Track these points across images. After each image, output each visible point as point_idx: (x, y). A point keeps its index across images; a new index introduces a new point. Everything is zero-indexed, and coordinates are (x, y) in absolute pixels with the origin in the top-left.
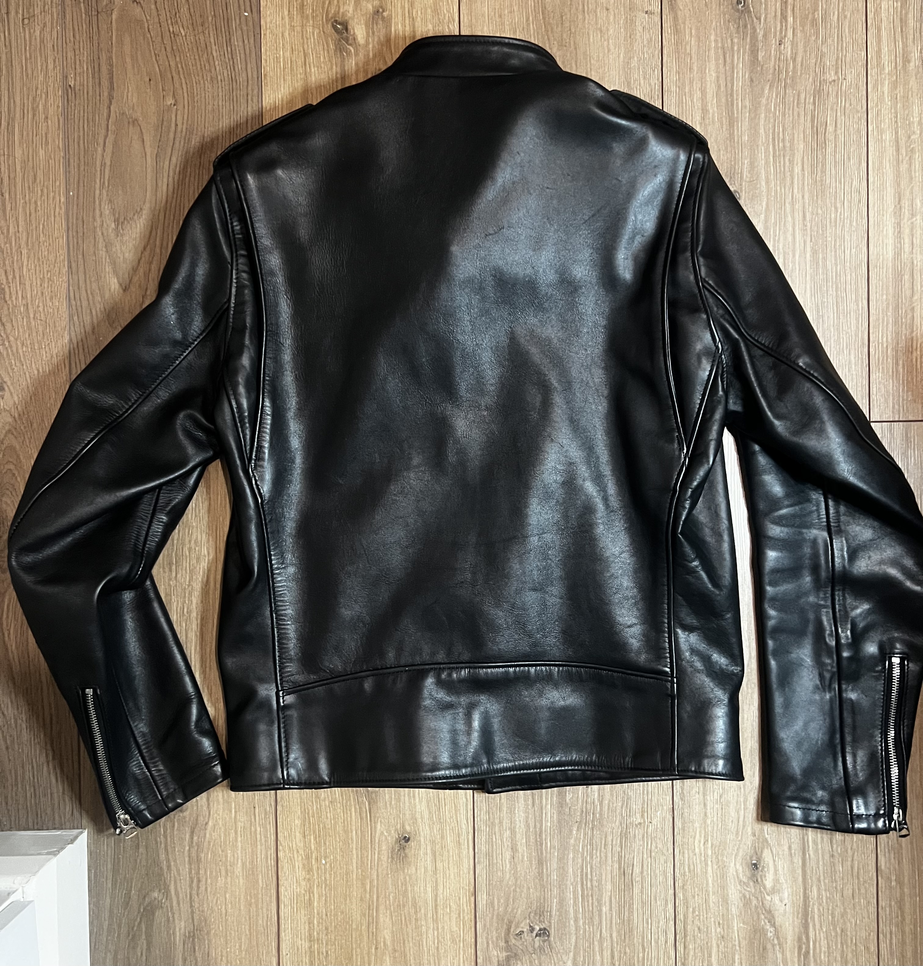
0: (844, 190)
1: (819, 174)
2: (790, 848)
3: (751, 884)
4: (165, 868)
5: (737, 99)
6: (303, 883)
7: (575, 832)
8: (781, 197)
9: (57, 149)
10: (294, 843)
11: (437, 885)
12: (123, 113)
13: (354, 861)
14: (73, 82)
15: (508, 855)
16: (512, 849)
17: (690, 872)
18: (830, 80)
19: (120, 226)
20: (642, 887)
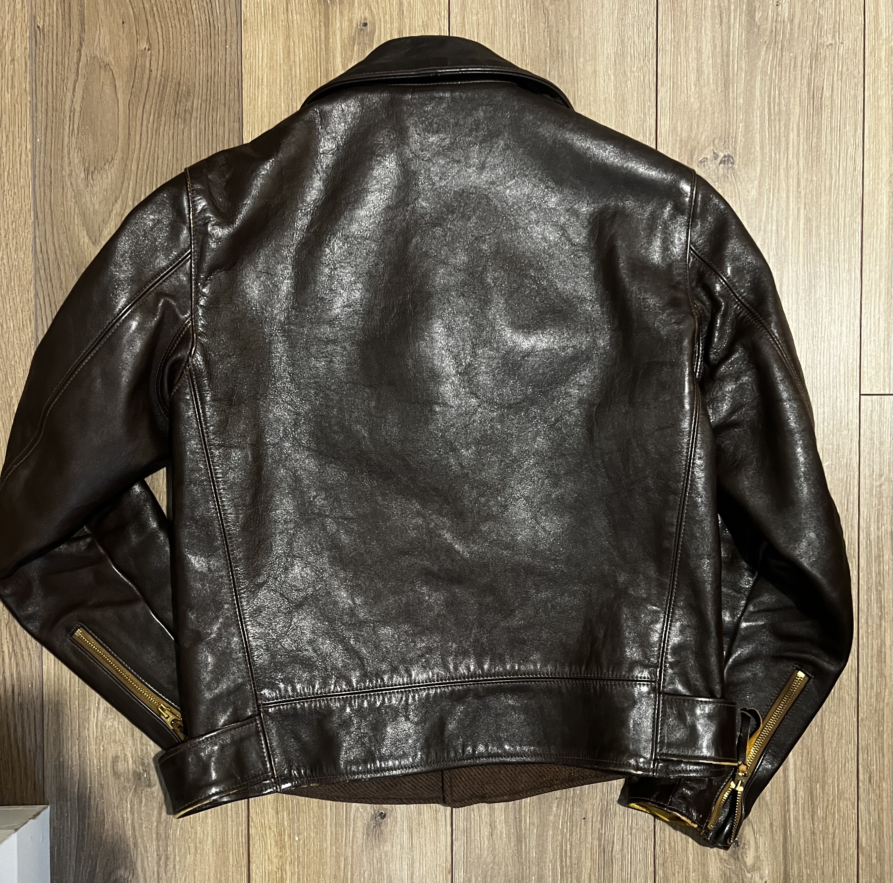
0: (839, 157)
1: (815, 140)
2: (771, 825)
3: (732, 861)
4: (131, 844)
5: (733, 60)
6: (275, 861)
7: (554, 809)
8: (776, 163)
9: (23, 92)
10: (266, 819)
11: (413, 863)
12: (94, 57)
13: (328, 838)
14: (42, 24)
15: (486, 832)
16: (490, 825)
17: (670, 849)
18: (828, 43)
19: (90, 176)
20: (622, 865)
